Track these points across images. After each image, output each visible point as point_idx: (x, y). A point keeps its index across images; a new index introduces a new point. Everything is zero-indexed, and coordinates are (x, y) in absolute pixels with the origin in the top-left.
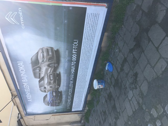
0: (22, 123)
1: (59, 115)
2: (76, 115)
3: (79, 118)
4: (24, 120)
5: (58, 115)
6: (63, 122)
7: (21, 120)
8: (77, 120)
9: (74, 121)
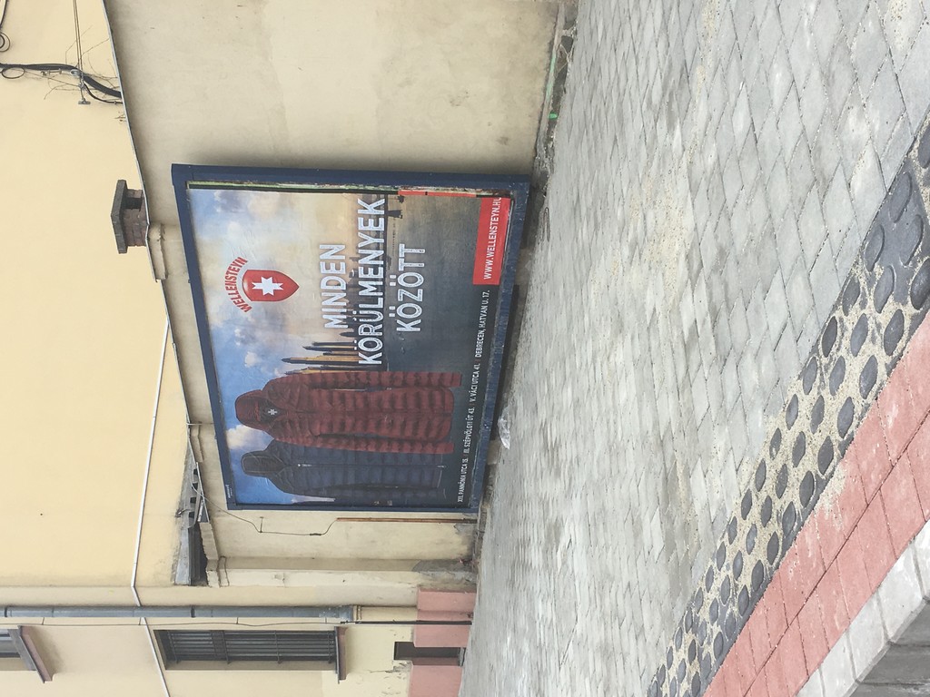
0: (205, 543)
1: (370, 520)
2: (449, 528)
3: (463, 543)
4: (214, 530)
5: (364, 520)
6: (386, 556)
7: (205, 528)
8: (454, 556)
9: (441, 557)
